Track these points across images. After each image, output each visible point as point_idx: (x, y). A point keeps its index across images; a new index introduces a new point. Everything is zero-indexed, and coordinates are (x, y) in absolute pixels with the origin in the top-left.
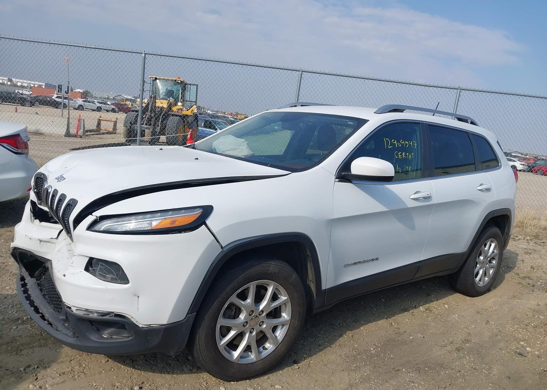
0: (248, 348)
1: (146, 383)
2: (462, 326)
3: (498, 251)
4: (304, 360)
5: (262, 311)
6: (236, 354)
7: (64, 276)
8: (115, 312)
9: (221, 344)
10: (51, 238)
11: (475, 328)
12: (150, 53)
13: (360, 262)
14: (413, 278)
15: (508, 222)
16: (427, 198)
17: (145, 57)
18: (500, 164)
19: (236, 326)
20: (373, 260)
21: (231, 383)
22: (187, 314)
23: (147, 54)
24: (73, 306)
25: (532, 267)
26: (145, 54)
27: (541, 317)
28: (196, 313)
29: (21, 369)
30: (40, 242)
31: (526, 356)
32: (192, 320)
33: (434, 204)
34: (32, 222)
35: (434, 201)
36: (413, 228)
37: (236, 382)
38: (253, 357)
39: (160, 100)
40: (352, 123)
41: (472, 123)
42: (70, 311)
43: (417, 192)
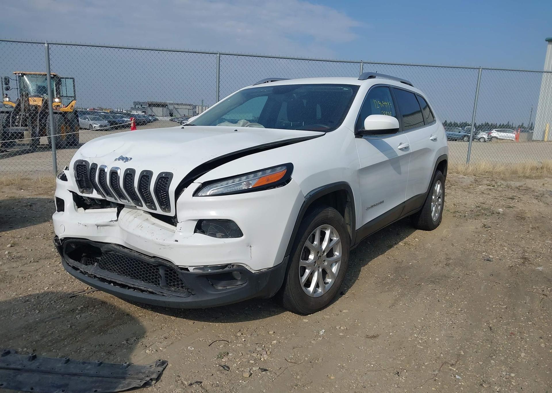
0: (317, 286)
1: (242, 330)
2: (438, 250)
3: (442, 191)
4: (347, 291)
5: (324, 252)
6: (311, 289)
7: (176, 241)
8: (232, 263)
9: (303, 282)
10: (110, 221)
11: (448, 250)
12: (54, 43)
13: (377, 204)
14: (401, 216)
15: (446, 165)
16: (406, 148)
17: (48, 47)
18: (435, 119)
19: (310, 265)
20: (381, 202)
21: (308, 316)
22: (285, 257)
23: (50, 44)
24: (190, 266)
25: (454, 205)
26: (48, 44)
27: (483, 236)
28: (289, 256)
30: (97, 227)
31: (492, 261)
32: (287, 262)
33: (411, 153)
34: (76, 211)
35: (411, 150)
36: (400, 173)
37: (312, 314)
38: (321, 291)
40: (347, 89)
41: (410, 85)
42: (186, 272)
43: (400, 144)
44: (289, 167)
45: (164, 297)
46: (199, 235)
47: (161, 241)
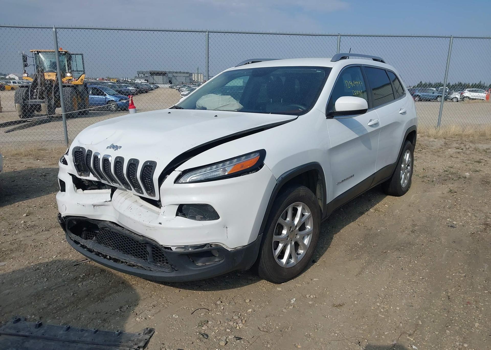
0: (290, 257)
1: (222, 298)
2: (405, 216)
3: (411, 159)
4: (319, 259)
5: (296, 226)
6: (284, 260)
7: (160, 223)
8: (210, 243)
9: (276, 255)
10: (105, 202)
11: (414, 216)
12: (61, 27)
13: (347, 179)
14: (371, 186)
15: (415, 136)
16: (376, 124)
17: (56, 31)
18: (405, 92)
19: (283, 240)
20: (351, 176)
21: (282, 284)
22: (258, 235)
23: (57, 28)
24: (173, 246)
25: (424, 169)
26: (56, 28)
27: (449, 201)
28: (263, 233)
29: (117, 310)
30: (94, 206)
31: (456, 227)
32: (261, 239)
33: (381, 128)
35: (381, 126)
36: (370, 149)
37: (285, 283)
38: (293, 261)
39: (47, 73)
40: (320, 71)
41: (382, 61)
42: (169, 251)
43: (371, 121)
44: (262, 153)
45: (151, 272)
46: (180, 218)
47: (147, 223)
